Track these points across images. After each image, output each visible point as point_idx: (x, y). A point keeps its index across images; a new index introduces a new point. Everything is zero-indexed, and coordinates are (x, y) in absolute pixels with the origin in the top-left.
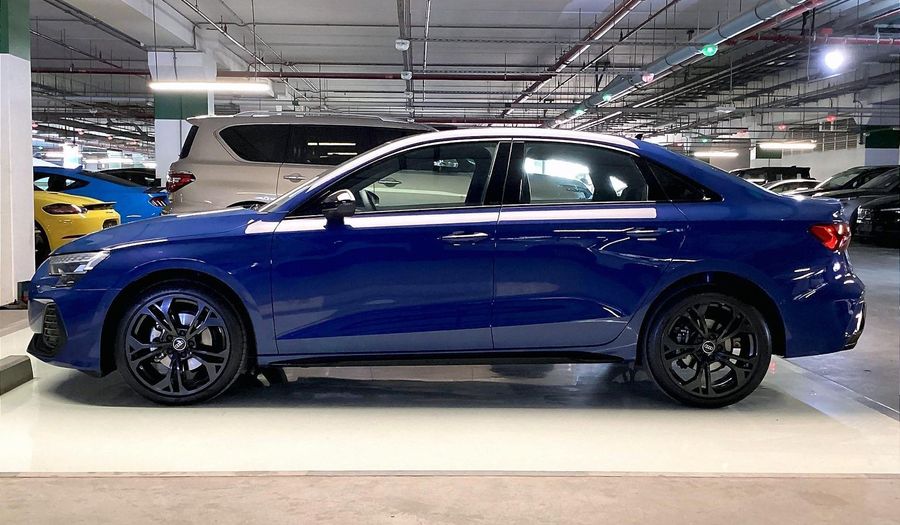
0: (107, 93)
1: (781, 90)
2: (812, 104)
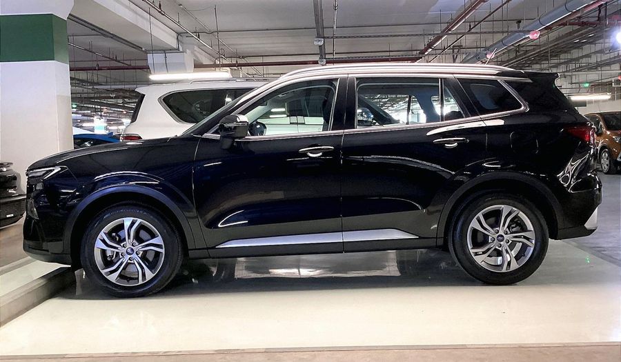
0: (122, 82)
1: (584, 59)
2: (608, 68)
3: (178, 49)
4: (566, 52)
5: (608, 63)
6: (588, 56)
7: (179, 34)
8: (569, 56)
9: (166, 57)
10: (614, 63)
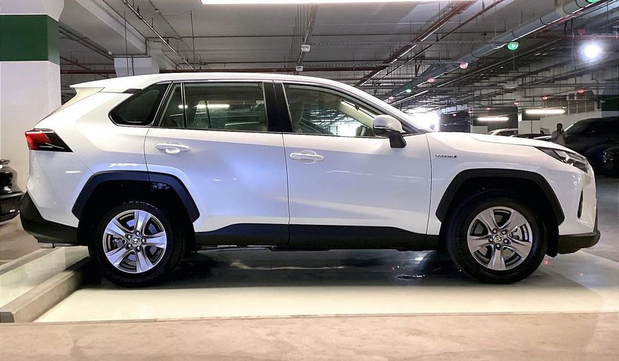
1: (542, 73)
2: (563, 82)
3: (146, 54)
4: (525, 65)
5: (566, 78)
6: (548, 69)
7: (147, 39)
8: (527, 70)
9: (133, 62)
10: (571, 77)
